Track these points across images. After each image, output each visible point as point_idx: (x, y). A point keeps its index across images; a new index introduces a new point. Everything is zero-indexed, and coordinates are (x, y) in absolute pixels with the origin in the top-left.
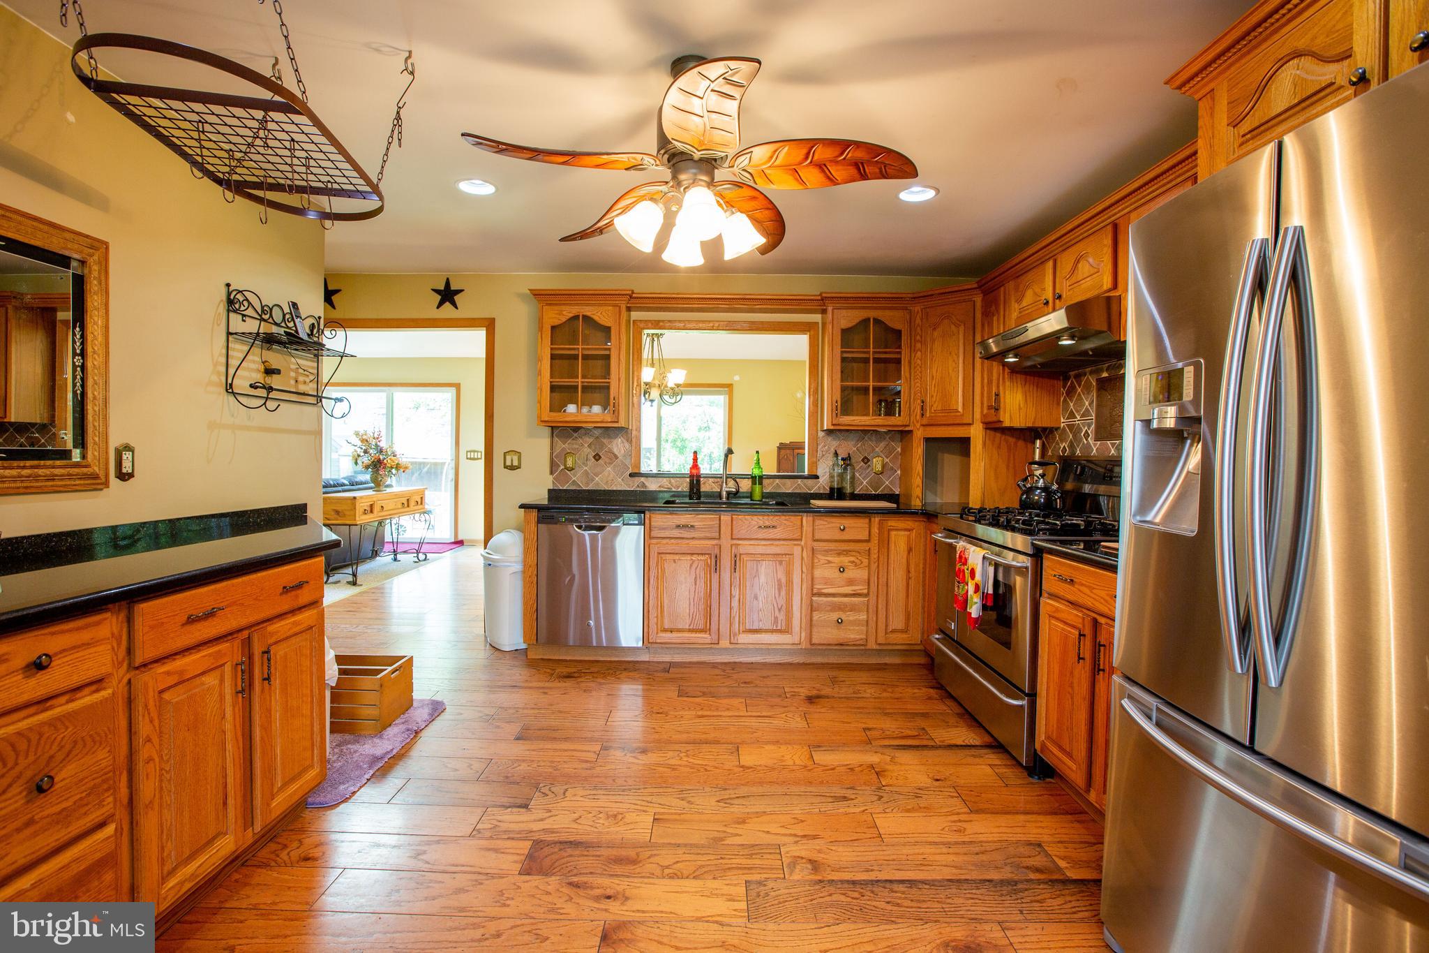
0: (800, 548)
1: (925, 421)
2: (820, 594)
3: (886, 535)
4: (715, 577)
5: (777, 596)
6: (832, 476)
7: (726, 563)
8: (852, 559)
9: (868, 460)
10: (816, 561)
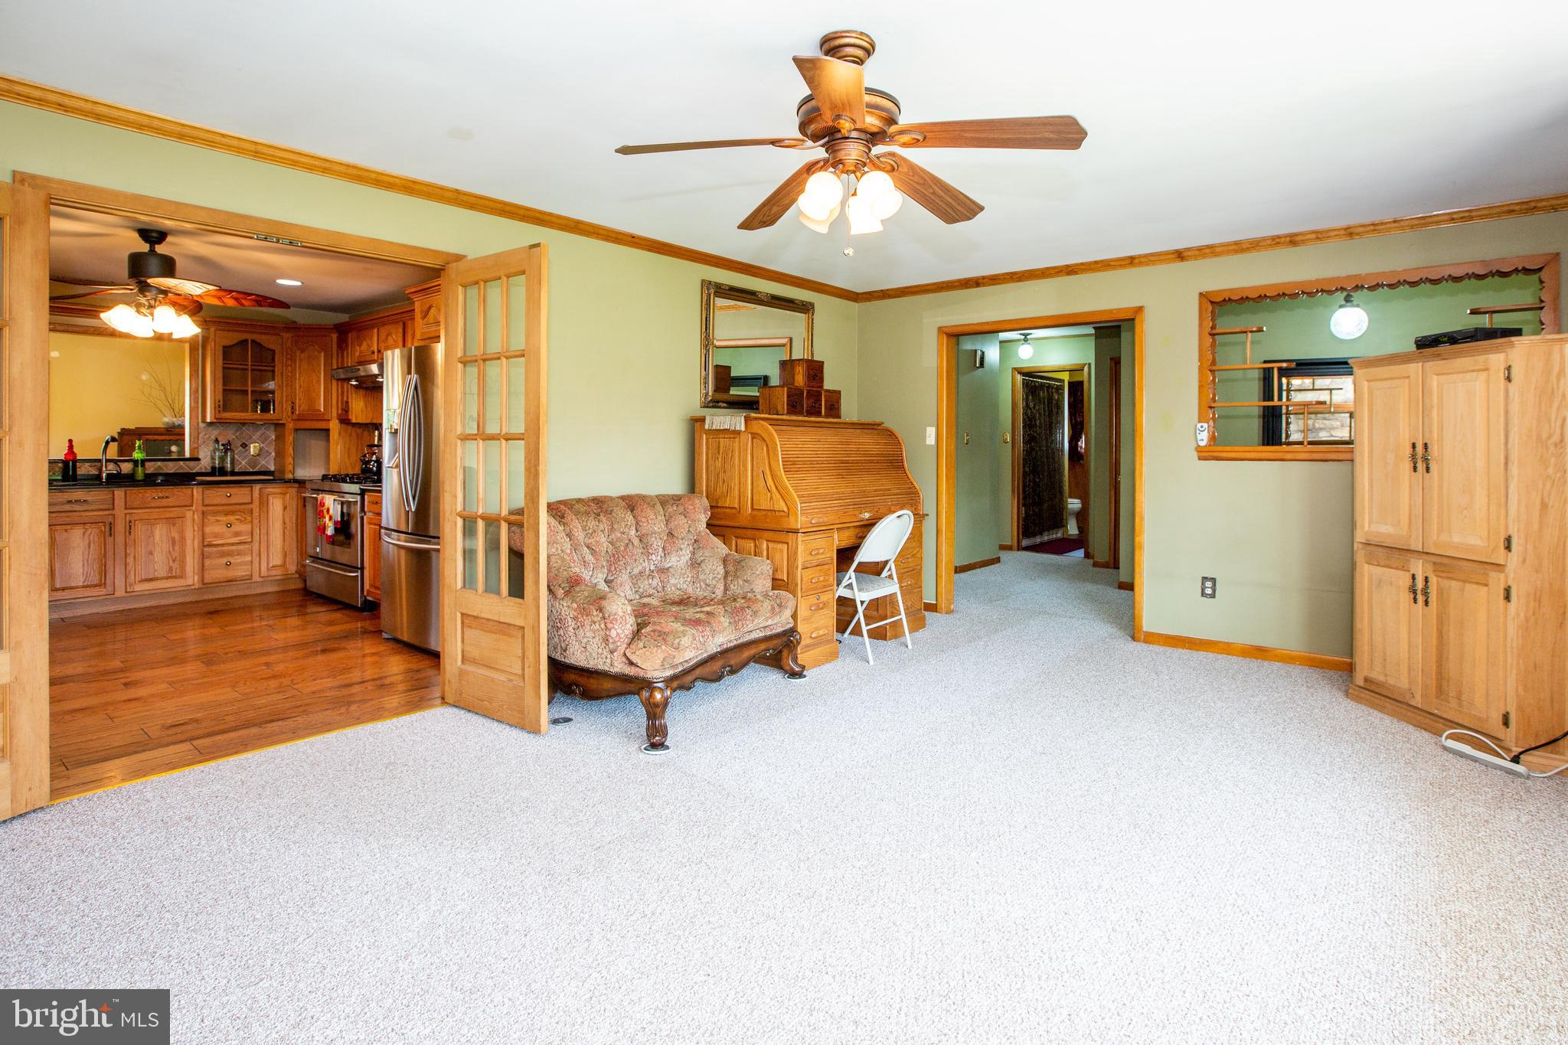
0: (191, 513)
1: (295, 417)
2: (210, 545)
3: (265, 499)
4: (110, 540)
5: (171, 549)
6: (213, 459)
7: (120, 527)
8: (238, 517)
9: (246, 445)
10: (206, 520)
